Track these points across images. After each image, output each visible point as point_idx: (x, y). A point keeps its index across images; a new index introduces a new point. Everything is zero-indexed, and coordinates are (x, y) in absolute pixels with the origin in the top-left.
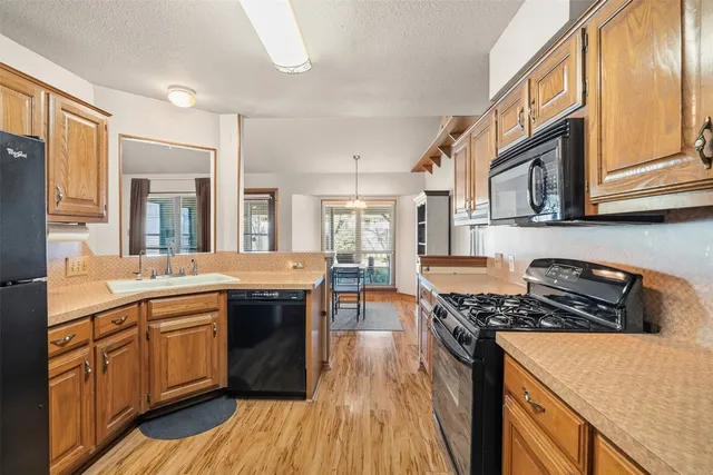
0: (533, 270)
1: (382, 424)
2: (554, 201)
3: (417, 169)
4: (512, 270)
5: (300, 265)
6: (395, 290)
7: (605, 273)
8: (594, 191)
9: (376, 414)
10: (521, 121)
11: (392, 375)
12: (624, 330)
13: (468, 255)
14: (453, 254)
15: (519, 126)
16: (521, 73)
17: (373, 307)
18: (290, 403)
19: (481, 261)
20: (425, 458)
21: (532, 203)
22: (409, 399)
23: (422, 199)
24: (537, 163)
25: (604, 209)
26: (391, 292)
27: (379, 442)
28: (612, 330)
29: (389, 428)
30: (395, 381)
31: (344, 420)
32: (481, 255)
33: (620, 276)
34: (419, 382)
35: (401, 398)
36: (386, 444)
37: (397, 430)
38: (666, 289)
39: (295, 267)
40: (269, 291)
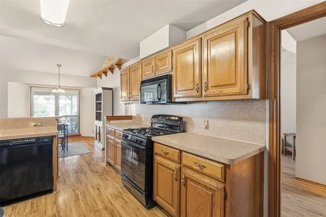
0: (153, 119)
1: (98, 189)
2: (165, 96)
3: (94, 76)
4: (143, 120)
5: (39, 124)
6: (80, 135)
7: (173, 118)
8: (175, 95)
9: (94, 186)
10: (153, 70)
11: (94, 170)
12: (179, 132)
13: (124, 115)
14: (114, 115)
15: (151, 72)
16: (152, 55)
17: (71, 144)
18: (44, 196)
19: (130, 118)
20: (121, 193)
21: (158, 98)
22: (106, 177)
23: (100, 91)
24: (159, 85)
25: (177, 100)
26: (78, 136)
27: (100, 195)
28: (177, 133)
29: (102, 189)
30: (97, 172)
31: (79, 193)
32: (129, 115)
33: (177, 118)
34: (108, 170)
35: (103, 177)
36: (103, 194)
37: (106, 188)
38: (188, 121)
39: (35, 125)
40: (29, 139)
